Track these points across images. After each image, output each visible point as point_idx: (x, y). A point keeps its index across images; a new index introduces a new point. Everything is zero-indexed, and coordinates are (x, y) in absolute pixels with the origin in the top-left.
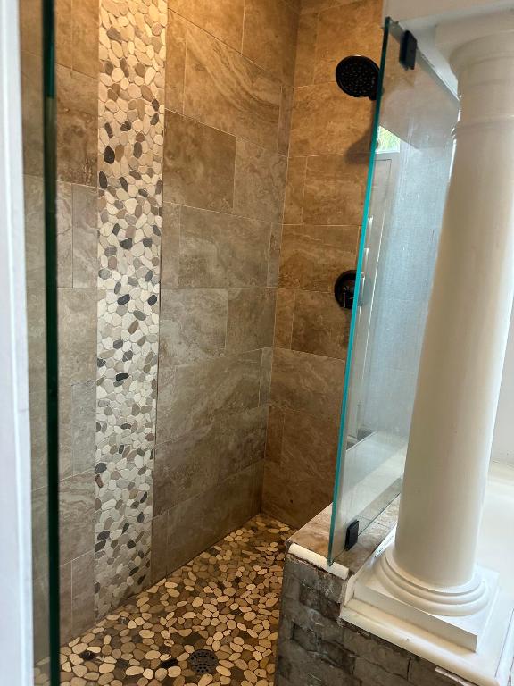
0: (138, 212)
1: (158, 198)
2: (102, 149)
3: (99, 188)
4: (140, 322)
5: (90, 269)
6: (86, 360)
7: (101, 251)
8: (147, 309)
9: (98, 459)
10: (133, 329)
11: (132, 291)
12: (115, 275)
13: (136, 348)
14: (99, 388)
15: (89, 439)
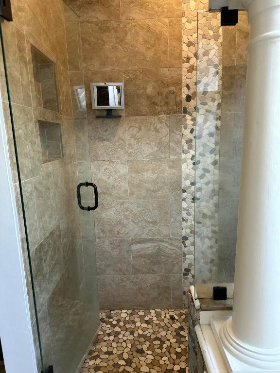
0: (205, 121)
1: (219, 112)
2: (184, 96)
3: (183, 114)
4: (206, 174)
5: (178, 150)
6: (176, 189)
7: (184, 141)
8: (211, 168)
9: (184, 234)
10: (202, 177)
11: (202, 159)
12: (192, 152)
13: (204, 186)
14: (183, 202)
15: (178, 224)
